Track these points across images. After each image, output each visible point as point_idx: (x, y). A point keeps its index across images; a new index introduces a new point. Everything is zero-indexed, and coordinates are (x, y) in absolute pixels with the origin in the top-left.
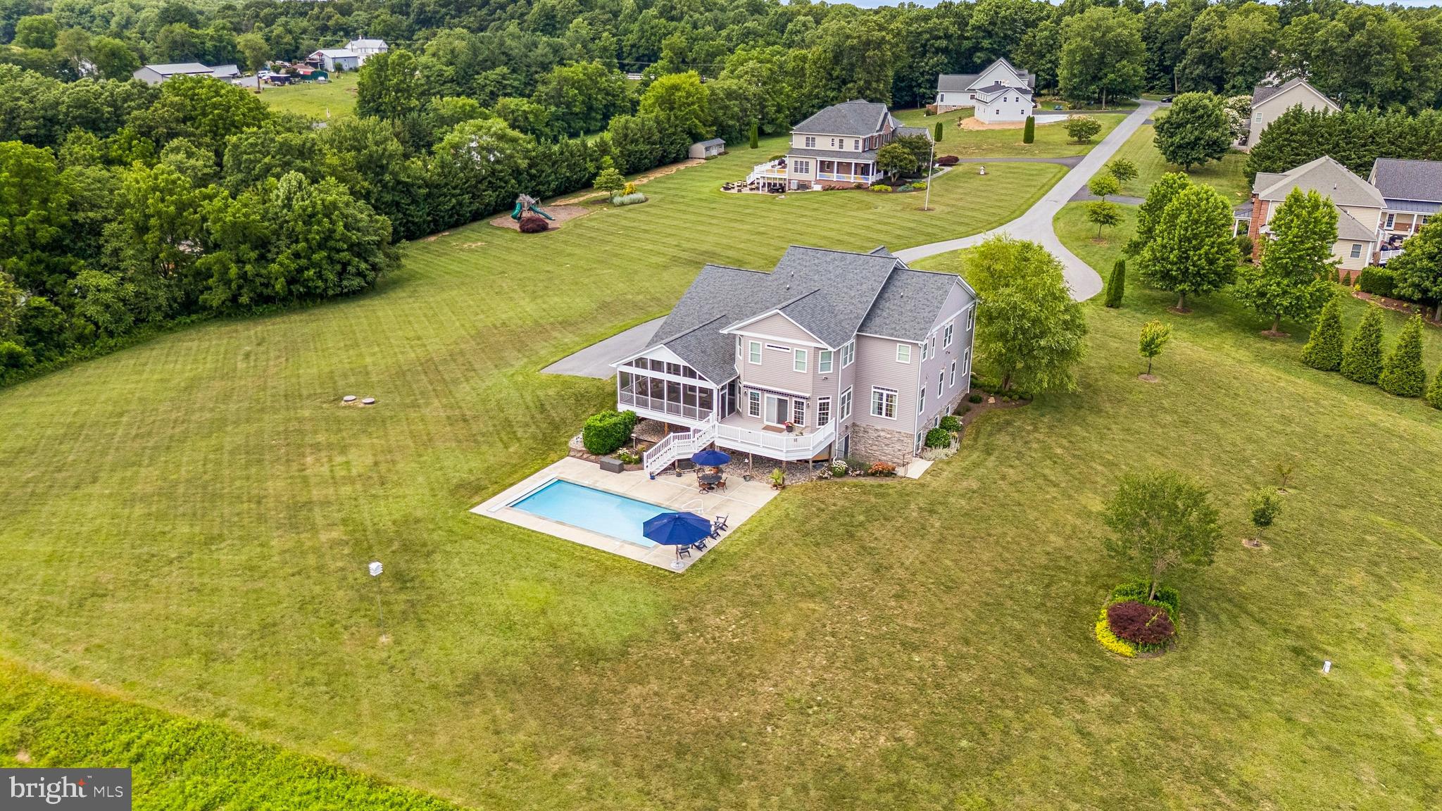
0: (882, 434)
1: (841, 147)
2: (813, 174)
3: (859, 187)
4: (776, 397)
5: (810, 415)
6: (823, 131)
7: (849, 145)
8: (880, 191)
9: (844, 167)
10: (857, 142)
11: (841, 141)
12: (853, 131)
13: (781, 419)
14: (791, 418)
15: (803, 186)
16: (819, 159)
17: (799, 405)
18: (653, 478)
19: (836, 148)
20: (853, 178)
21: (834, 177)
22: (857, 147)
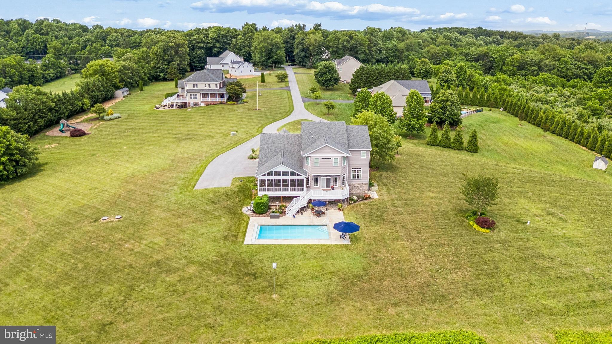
0: (356, 185)
1: (210, 87)
2: (199, 99)
3: (221, 103)
4: (326, 177)
5: (339, 182)
6: (201, 81)
7: (213, 86)
8: (232, 104)
9: (213, 96)
10: (216, 85)
11: (209, 85)
12: (214, 81)
13: (328, 186)
14: (332, 184)
15: (196, 104)
16: (201, 93)
17: (336, 179)
18: (294, 217)
19: (207, 88)
20: (217, 100)
21: (209, 100)
22: (217, 87)
